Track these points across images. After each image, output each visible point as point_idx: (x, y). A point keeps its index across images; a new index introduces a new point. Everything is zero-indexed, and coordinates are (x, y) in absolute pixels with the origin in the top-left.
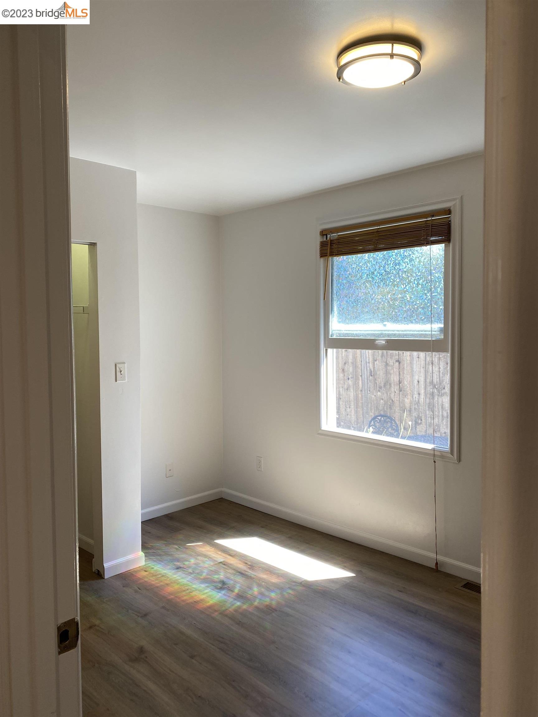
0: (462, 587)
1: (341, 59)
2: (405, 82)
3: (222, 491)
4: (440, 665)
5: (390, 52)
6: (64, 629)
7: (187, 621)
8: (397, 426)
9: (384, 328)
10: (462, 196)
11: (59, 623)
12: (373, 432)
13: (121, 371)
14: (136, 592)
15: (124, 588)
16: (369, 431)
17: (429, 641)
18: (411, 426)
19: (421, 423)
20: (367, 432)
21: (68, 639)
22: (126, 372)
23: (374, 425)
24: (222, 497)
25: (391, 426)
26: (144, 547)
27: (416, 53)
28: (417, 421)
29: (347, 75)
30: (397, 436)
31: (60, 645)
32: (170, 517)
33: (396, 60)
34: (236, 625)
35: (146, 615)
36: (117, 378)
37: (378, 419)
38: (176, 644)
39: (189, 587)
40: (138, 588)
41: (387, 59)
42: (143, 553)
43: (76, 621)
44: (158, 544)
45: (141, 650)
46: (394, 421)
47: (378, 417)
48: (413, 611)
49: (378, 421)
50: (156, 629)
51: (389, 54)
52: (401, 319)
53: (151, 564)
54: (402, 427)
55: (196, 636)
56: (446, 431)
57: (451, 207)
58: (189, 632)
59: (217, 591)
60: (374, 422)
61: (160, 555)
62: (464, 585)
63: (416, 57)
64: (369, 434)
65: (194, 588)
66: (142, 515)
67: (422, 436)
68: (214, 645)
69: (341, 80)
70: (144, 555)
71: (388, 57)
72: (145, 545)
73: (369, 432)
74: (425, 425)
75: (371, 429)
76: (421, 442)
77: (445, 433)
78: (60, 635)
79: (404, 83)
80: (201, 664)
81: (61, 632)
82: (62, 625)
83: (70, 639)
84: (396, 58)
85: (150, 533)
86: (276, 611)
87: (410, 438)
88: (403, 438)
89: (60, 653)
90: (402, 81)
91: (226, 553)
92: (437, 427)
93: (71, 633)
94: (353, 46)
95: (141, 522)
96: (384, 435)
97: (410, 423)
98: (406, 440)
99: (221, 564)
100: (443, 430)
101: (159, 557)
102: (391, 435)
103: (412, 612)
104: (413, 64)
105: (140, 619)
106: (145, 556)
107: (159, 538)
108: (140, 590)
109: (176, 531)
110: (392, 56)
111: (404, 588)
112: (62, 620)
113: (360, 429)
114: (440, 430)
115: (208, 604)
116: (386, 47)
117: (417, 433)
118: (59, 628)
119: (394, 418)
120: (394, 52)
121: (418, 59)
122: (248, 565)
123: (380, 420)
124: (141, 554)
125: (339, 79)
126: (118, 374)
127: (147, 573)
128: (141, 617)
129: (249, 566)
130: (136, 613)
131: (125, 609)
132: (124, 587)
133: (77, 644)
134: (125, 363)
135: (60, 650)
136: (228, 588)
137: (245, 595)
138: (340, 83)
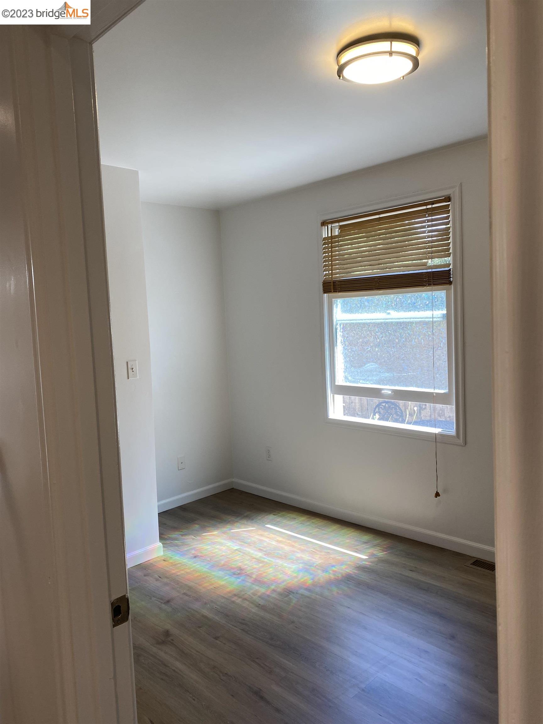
0: (471, 564)
1: (341, 58)
2: (403, 77)
3: (233, 482)
4: (453, 637)
5: (389, 50)
6: (117, 605)
7: (208, 606)
8: (402, 412)
9: (388, 316)
10: (461, 183)
11: (112, 599)
12: (379, 419)
13: (132, 369)
14: (157, 580)
15: (146, 578)
16: (375, 417)
17: (441, 616)
18: (416, 412)
19: (425, 408)
20: (373, 418)
21: (121, 614)
22: (137, 369)
23: (379, 412)
24: (232, 488)
25: (396, 413)
26: (162, 537)
27: (414, 48)
28: (421, 406)
29: (346, 73)
30: (403, 422)
31: (114, 619)
32: (183, 508)
33: (394, 57)
34: (256, 608)
35: (168, 602)
36: (129, 375)
37: (383, 405)
38: (200, 627)
39: (208, 574)
40: (158, 577)
41: (387, 56)
42: (161, 544)
43: (126, 597)
44: (175, 535)
45: (167, 633)
46: (399, 407)
47: (382, 404)
48: (426, 589)
49: (383, 408)
50: (179, 614)
51: (389, 51)
52: (405, 305)
53: (169, 554)
54: (408, 413)
55: (218, 619)
56: (451, 415)
57: (450, 194)
58: (210, 615)
59: (235, 577)
60: (379, 410)
61: (177, 546)
62: (473, 563)
63: (414, 54)
64: (375, 421)
65: (213, 575)
66: (159, 506)
67: (427, 421)
68: (235, 627)
69: (341, 78)
70: (162, 545)
71: (387, 55)
72: (162, 536)
73: (375, 419)
74: (430, 409)
75: (377, 416)
76: (427, 426)
77: (450, 417)
78: (114, 610)
79: (403, 79)
80: (225, 644)
81: (115, 607)
82: (115, 601)
83: (122, 613)
84: (394, 55)
85: (166, 524)
86: (293, 593)
87: (416, 423)
88: (409, 423)
89: (114, 626)
90: (399, 77)
91: (241, 540)
92: (441, 412)
93: (123, 609)
94: (353, 45)
95: (158, 514)
96: (390, 421)
97: (416, 409)
98: (412, 424)
99: (237, 552)
100: (448, 414)
101: (176, 548)
102: (396, 421)
103: (424, 590)
104: (412, 61)
105: (163, 605)
106: (164, 547)
107: (175, 529)
108: (161, 579)
109: (190, 521)
110: (391, 53)
111: (416, 567)
112: (115, 597)
113: (367, 417)
114: (444, 414)
115: (228, 590)
116: (384, 45)
117: (422, 418)
118: (112, 604)
119: (398, 404)
120: (393, 50)
121: (416, 55)
122: (264, 551)
123: (385, 407)
124: (160, 544)
125: (339, 76)
126: (130, 371)
127: (167, 563)
128: (164, 603)
129: (264, 553)
130: (159, 600)
131: (148, 597)
132: (145, 576)
133: (128, 618)
134: (136, 360)
135: (114, 623)
136: (245, 573)
137: (263, 579)
138: (341, 81)
